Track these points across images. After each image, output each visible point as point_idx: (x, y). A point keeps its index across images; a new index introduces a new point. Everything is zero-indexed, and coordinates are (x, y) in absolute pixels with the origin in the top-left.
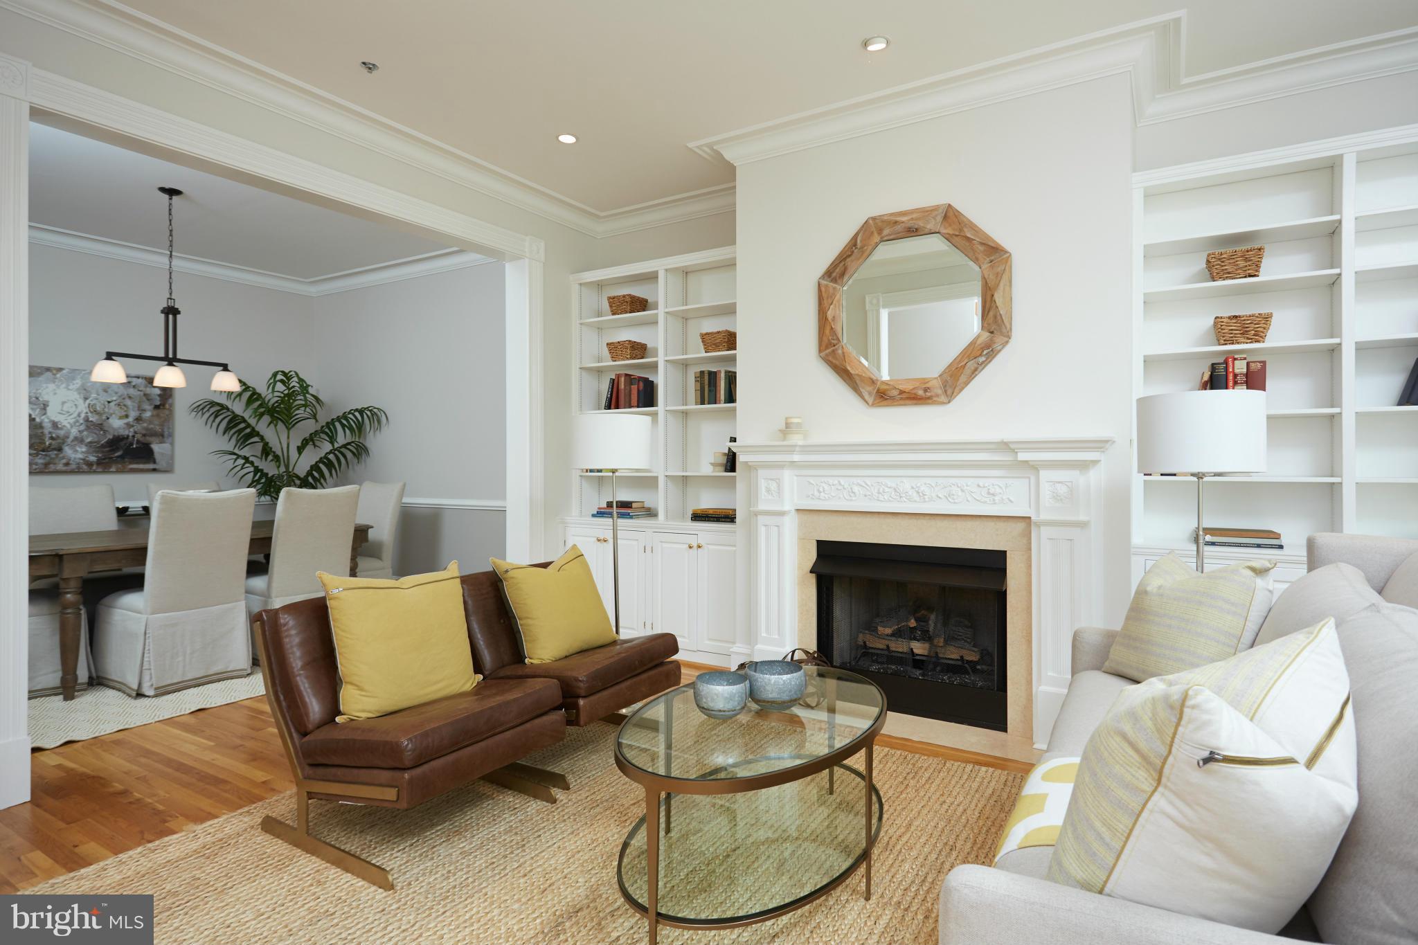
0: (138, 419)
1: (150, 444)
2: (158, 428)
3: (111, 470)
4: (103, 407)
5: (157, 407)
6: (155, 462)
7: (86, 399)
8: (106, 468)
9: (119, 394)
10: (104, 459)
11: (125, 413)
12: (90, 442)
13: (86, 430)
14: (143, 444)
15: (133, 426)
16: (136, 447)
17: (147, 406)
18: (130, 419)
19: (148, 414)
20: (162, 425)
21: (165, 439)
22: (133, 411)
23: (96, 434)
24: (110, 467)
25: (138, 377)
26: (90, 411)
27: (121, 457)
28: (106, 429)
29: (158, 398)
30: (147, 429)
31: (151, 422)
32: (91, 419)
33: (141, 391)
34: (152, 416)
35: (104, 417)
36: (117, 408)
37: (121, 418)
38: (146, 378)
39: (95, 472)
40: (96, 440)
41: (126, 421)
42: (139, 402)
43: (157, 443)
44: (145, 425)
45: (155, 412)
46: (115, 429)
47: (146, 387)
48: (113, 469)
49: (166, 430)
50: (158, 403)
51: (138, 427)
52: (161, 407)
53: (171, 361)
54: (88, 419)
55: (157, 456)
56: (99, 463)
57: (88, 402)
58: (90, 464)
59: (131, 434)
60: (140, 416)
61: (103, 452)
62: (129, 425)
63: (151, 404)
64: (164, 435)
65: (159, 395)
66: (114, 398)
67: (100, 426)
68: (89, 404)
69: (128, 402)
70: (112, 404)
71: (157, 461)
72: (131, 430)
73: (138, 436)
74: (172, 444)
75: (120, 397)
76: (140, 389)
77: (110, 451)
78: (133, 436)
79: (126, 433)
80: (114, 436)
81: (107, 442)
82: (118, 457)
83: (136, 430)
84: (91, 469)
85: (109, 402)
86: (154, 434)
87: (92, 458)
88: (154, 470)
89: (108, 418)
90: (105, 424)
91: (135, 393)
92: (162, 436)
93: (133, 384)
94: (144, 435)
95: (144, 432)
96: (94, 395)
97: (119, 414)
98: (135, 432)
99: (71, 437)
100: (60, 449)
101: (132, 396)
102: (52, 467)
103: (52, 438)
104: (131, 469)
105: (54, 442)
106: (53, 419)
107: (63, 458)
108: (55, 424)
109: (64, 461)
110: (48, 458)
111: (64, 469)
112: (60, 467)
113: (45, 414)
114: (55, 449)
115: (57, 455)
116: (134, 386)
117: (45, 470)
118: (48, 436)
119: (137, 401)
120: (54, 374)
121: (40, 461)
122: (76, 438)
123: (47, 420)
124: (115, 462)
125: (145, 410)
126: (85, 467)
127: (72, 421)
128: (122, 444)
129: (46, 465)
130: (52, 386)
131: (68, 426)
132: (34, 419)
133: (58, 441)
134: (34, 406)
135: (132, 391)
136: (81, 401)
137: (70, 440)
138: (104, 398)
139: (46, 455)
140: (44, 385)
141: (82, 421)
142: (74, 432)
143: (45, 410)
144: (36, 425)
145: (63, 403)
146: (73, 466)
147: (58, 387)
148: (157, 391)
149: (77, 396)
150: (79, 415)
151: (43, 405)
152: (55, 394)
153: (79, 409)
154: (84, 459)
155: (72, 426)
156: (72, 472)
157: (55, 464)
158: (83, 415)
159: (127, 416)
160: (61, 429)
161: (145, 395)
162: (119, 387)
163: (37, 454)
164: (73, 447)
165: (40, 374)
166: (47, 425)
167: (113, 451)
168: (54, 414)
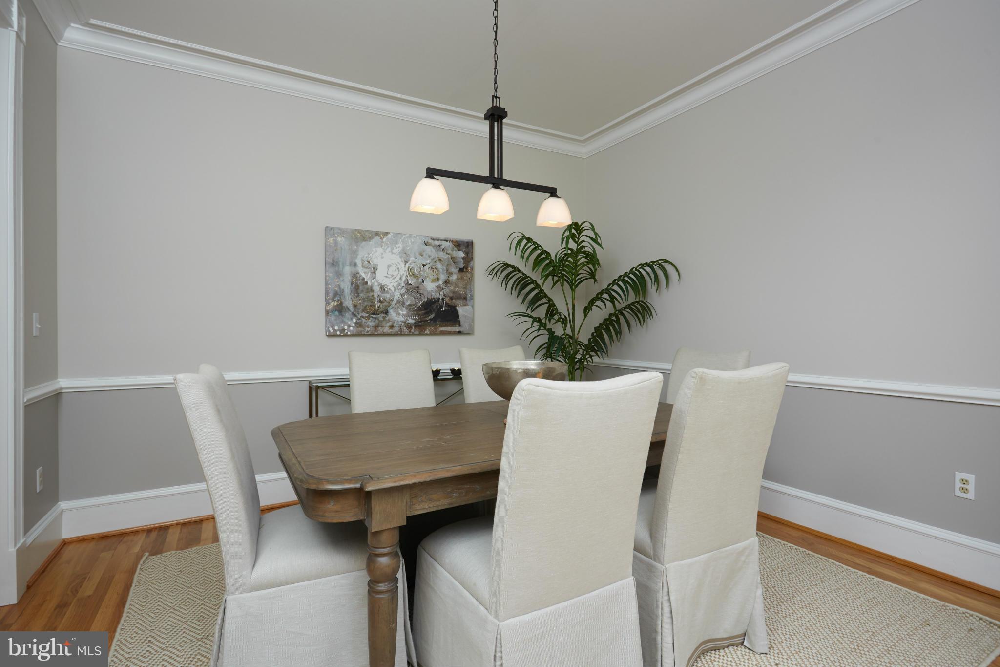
0: (447, 282)
1: (456, 306)
2: (462, 291)
3: (426, 333)
4: (419, 270)
5: (461, 270)
6: (460, 325)
7: (406, 262)
8: (421, 331)
9: (432, 258)
10: (421, 322)
11: (437, 276)
12: (410, 305)
13: (406, 293)
14: (451, 307)
15: (443, 289)
16: (445, 310)
17: (454, 270)
18: (441, 282)
19: (454, 277)
20: (465, 288)
21: (468, 301)
22: (443, 274)
23: (414, 297)
24: (425, 330)
26: (409, 274)
27: (434, 320)
28: (422, 292)
29: (462, 261)
30: (454, 292)
31: (456, 285)
32: (410, 283)
33: (448, 254)
34: (458, 279)
35: (420, 281)
36: (430, 271)
37: (433, 281)
38: (452, 241)
39: (413, 334)
40: (414, 303)
41: (437, 284)
42: (448, 265)
43: (461, 306)
44: (452, 288)
45: (460, 276)
46: (428, 293)
47: (453, 250)
48: (427, 332)
49: (468, 293)
50: (462, 266)
51: (446, 290)
52: (465, 270)
53: (497, 181)
54: (408, 282)
55: (461, 318)
56: (417, 326)
57: (407, 265)
58: (409, 327)
59: (441, 297)
60: (448, 280)
61: (419, 315)
62: (440, 288)
63: (456, 267)
64: (465, 298)
65: (463, 258)
66: (428, 262)
67: (417, 289)
68: (409, 268)
69: (439, 266)
70: (426, 267)
71: (461, 324)
72: (441, 293)
73: (447, 299)
74: (473, 307)
75: (433, 260)
76: (448, 252)
77: (425, 314)
78: (443, 299)
79: (438, 296)
81: (422, 305)
82: (431, 320)
83: (445, 293)
84: (410, 331)
85: (424, 265)
86: (457, 296)
87: (411, 321)
88: (459, 333)
89: (423, 282)
90: (421, 286)
91: (444, 257)
92: (466, 299)
93: (443, 247)
94: (451, 298)
95: (451, 295)
96: (412, 259)
97: (432, 277)
98: (445, 295)
99: (395, 300)
100: (386, 312)
101: (442, 260)
102: (380, 330)
103: (380, 301)
104: (441, 331)
105: (381, 305)
106: (381, 282)
107: (389, 321)
108: (382, 288)
109: (390, 324)
110: (377, 321)
111: (390, 331)
112: (386, 330)
113: (375, 277)
114: (382, 312)
115: (384, 318)
116: (443, 249)
117: (375, 333)
118: (377, 299)
119: (446, 265)
120: (382, 239)
121: (371, 324)
122: (398, 301)
123: (376, 284)
124: (429, 325)
125: (452, 273)
126: (405, 329)
127: (395, 284)
128: (434, 307)
129: (376, 327)
130: (380, 250)
131: (393, 289)
132: (366, 283)
133: (385, 304)
134: (367, 270)
135: (442, 255)
136: (402, 265)
137: (394, 303)
138: (421, 261)
139: (376, 318)
140: (374, 249)
141: (403, 285)
142: (397, 295)
143: (375, 273)
144: (368, 289)
145: (389, 266)
146: (396, 329)
147: (385, 251)
148: (461, 254)
149: (399, 260)
150: (401, 279)
151: (374, 268)
152: (382, 258)
153: (401, 273)
154: (405, 322)
155: (395, 290)
156: (396, 334)
157: (382, 327)
158: (404, 279)
159: (438, 279)
160: (387, 292)
161: (452, 258)
162: (431, 251)
163: (369, 317)
164: (396, 310)
165: (371, 238)
166: (376, 288)
167: (428, 313)
168: (381, 277)
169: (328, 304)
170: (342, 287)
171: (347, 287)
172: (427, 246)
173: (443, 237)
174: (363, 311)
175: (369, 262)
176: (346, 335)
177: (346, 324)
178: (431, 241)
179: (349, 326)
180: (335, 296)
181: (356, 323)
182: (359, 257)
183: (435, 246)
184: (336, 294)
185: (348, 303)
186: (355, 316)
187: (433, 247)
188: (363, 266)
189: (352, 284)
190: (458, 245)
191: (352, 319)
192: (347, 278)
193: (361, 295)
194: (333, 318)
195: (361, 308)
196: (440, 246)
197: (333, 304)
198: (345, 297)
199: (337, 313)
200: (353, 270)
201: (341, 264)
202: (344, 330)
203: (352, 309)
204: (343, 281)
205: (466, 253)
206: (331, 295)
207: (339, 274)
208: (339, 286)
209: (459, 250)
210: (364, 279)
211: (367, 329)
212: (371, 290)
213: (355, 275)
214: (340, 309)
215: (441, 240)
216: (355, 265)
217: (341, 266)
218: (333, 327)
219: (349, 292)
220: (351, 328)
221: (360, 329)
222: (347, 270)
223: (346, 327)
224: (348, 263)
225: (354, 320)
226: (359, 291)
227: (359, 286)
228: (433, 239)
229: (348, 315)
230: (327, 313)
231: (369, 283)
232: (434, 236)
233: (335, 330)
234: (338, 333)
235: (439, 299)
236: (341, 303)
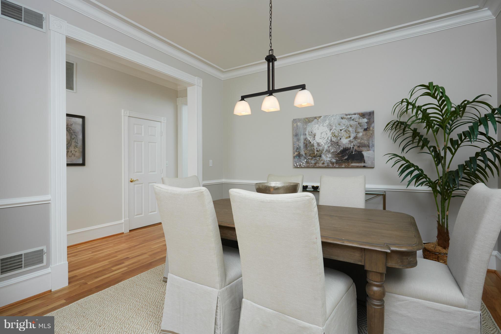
0: (355, 138)
1: (362, 151)
2: (366, 142)
3: (342, 166)
4: (339, 133)
5: (365, 130)
6: (364, 162)
7: (331, 130)
8: (340, 166)
10: (339, 161)
11: (349, 135)
12: (333, 152)
13: (331, 146)
14: (358, 152)
15: (353, 142)
16: (355, 154)
17: (360, 130)
18: (351, 138)
19: (361, 134)
20: (368, 140)
21: (370, 148)
22: (353, 133)
23: (335, 147)
24: (342, 165)
25: (355, 114)
26: (332, 136)
27: (347, 159)
28: (340, 144)
29: (366, 124)
30: (360, 143)
31: (362, 139)
32: (333, 140)
33: (356, 122)
34: (363, 135)
35: (339, 139)
36: (345, 133)
37: (346, 138)
38: (359, 114)
39: (335, 168)
40: (335, 151)
41: (349, 139)
42: (356, 128)
43: (365, 151)
44: (359, 141)
45: (364, 133)
46: (344, 144)
47: (359, 119)
48: (343, 166)
49: (370, 142)
50: (366, 127)
51: (355, 143)
52: (368, 129)
54: (332, 140)
55: (366, 158)
56: (337, 163)
57: (331, 131)
58: (333, 163)
59: (352, 147)
60: (356, 136)
61: (338, 157)
62: (351, 142)
63: (362, 129)
65: (367, 123)
66: (344, 128)
67: (337, 143)
68: (332, 132)
69: (350, 129)
70: (342, 131)
71: (366, 161)
72: (352, 144)
73: (356, 148)
74: (374, 151)
75: (346, 126)
76: (356, 121)
77: (342, 156)
78: (353, 148)
79: (350, 146)
80: (343, 148)
81: (340, 152)
82: (345, 159)
83: (354, 144)
84: (333, 166)
85: (341, 130)
86: (362, 145)
87: (334, 160)
88: (364, 167)
89: (341, 139)
90: (339, 142)
92: (369, 146)
93: (353, 118)
94: (359, 147)
95: (358, 145)
96: (334, 128)
97: (346, 136)
98: (354, 145)
99: (325, 150)
100: (320, 156)
101: (352, 125)
102: (317, 165)
103: (317, 151)
104: (352, 166)
105: (318, 153)
106: (318, 141)
107: (322, 160)
108: (318, 144)
109: (322, 162)
110: (316, 161)
111: (322, 166)
112: (321, 165)
113: (315, 139)
114: (318, 156)
115: (319, 159)
116: (353, 120)
117: (315, 166)
118: (316, 150)
119: (355, 128)
120: (318, 120)
121: (313, 162)
122: (327, 150)
123: (315, 142)
124: (345, 162)
125: (359, 132)
126: (331, 165)
127: (325, 142)
128: (347, 153)
129: (315, 164)
130: (317, 126)
131: (324, 144)
132: (311, 142)
133: (320, 152)
134: (311, 136)
135: (352, 123)
136: (329, 131)
137: (324, 151)
138: (339, 128)
139: (315, 159)
140: (314, 126)
141: (329, 142)
142: (326, 147)
143: (314, 137)
144: (311, 145)
145: (322, 133)
146: (326, 165)
147: (319, 125)
148: (365, 120)
149: (327, 129)
150: (328, 139)
151: (314, 135)
152: (318, 129)
153: (328, 135)
154: (330, 161)
155: (325, 145)
156: (325, 167)
157: (318, 163)
158: (329, 138)
159: (350, 137)
160: (321, 146)
161: (358, 123)
162: (345, 122)
163: (312, 159)
164: (325, 155)
165: (313, 121)
166: (315, 145)
167: (343, 156)
168: (318, 139)
169: (294, 153)
170: (300, 145)
171: (302, 145)
172: (342, 119)
173: (353, 113)
174: (309, 156)
175: (312, 132)
176: (302, 167)
177: (302, 162)
178: (345, 116)
179: (303, 163)
180: (296, 149)
181: (306, 162)
182: (307, 131)
183: (348, 119)
184: (297, 149)
185: (303, 153)
186: (306, 158)
187: (347, 119)
188: (309, 135)
189: (304, 143)
190: (363, 115)
191: (304, 160)
192: (302, 141)
193: (308, 148)
194: (296, 160)
195: (308, 155)
196: (351, 118)
197: (296, 153)
198: (301, 150)
199: (298, 157)
200: (305, 137)
201: (299, 135)
202: (300, 165)
203: (304, 155)
204: (300, 142)
205: (369, 119)
206: (295, 149)
207: (298, 140)
208: (299, 145)
209: (364, 118)
210: (309, 141)
211: (311, 165)
212: (313, 145)
213: (305, 139)
214: (299, 155)
215: (352, 115)
216: (306, 134)
217: (299, 136)
218: (296, 164)
219: (303, 147)
220: (304, 164)
221: (308, 165)
222: (302, 137)
223: (302, 164)
224: (302, 133)
225: (305, 160)
226: (308, 146)
227: (307, 144)
228: (347, 115)
229: (302, 158)
230: (294, 157)
231: (312, 143)
232: (347, 113)
233: (297, 165)
234: (298, 166)
235: (350, 148)
236: (300, 153)
